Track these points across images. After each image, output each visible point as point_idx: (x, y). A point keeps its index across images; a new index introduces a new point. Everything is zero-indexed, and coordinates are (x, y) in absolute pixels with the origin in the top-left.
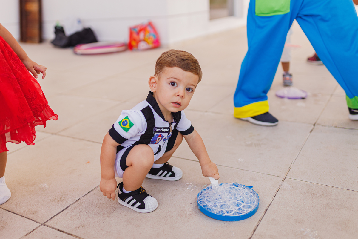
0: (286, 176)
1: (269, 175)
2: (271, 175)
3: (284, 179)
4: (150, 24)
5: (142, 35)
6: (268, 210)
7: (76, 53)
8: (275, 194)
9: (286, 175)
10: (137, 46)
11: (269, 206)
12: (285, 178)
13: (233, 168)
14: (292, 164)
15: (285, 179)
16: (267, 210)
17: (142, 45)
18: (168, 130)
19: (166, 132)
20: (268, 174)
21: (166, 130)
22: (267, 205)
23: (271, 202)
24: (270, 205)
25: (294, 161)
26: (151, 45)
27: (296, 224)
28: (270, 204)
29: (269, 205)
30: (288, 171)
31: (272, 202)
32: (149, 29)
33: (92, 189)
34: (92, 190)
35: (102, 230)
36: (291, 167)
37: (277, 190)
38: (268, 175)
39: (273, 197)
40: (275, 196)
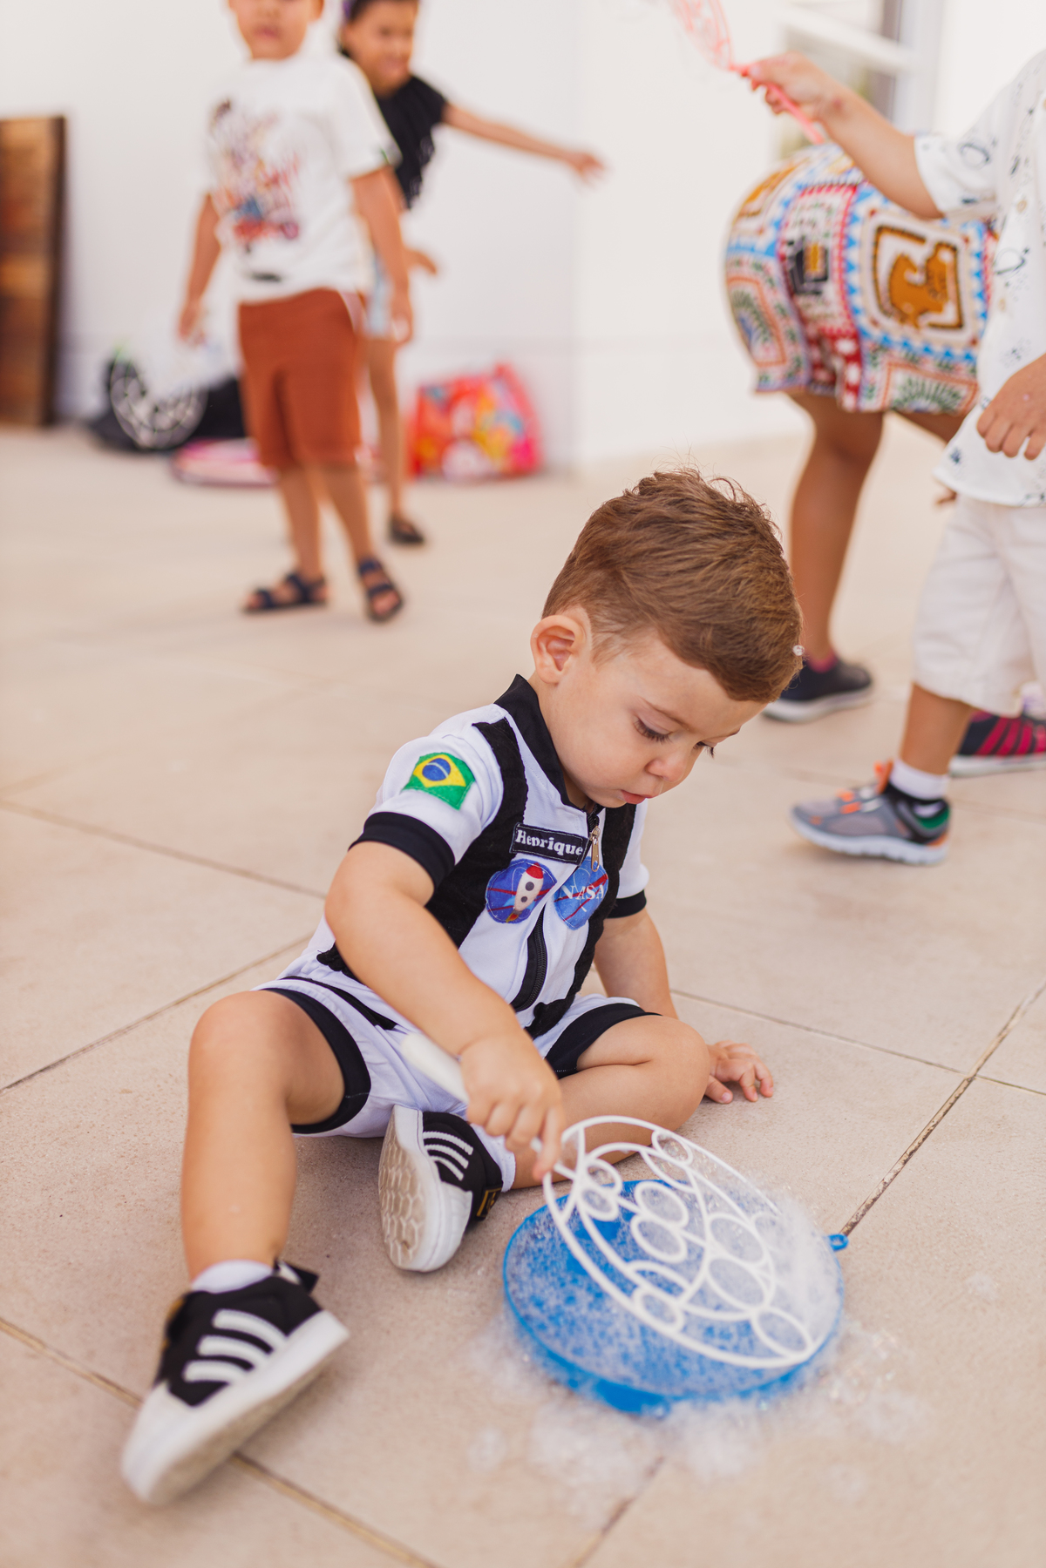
0: (978, 1069)
1: (900, 1055)
2: (907, 1057)
3: (966, 1083)
4: (502, 374)
5: (461, 419)
6: (858, 1227)
7: (179, 477)
8: (913, 1148)
9: (981, 1062)
10: (440, 459)
11: (868, 1207)
12: (971, 1075)
13: (736, 1009)
14: (1018, 1014)
15: (970, 1081)
16: (854, 1225)
17: (463, 460)
18: (579, 851)
19: (568, 858)
20: (893, 1053)
21: (571, 849)
22: (859, 1203)
23: (881, 1187)
24: (875, 1200)
25: (1031, 1002)
26: (499, 463)
27: (984, 1310)
28: (874, 1196)
29: (869, 1202)
30: (993, 1046)
31: (886, 1185)
32: (496, 392)
33: (63, 1056)
34: (62, 1061)
35: (45, 1251)
36: (1010, 1027)
37: (924, 1134)
38: (896, 1057)
39: (899, 1166)
40: (905, 1162)
